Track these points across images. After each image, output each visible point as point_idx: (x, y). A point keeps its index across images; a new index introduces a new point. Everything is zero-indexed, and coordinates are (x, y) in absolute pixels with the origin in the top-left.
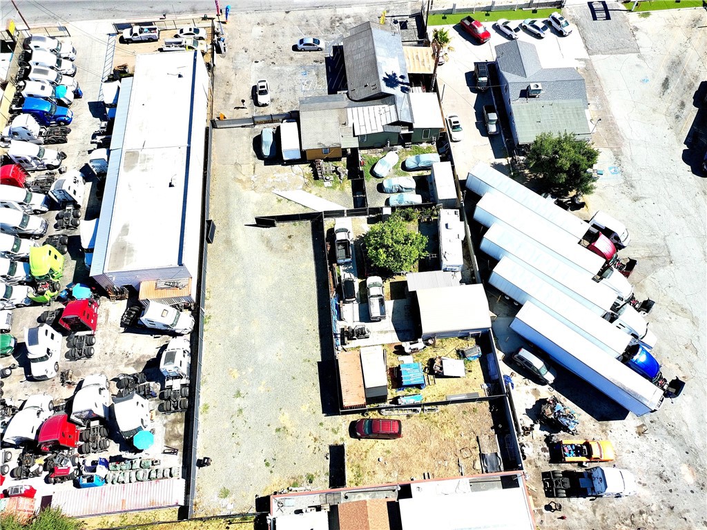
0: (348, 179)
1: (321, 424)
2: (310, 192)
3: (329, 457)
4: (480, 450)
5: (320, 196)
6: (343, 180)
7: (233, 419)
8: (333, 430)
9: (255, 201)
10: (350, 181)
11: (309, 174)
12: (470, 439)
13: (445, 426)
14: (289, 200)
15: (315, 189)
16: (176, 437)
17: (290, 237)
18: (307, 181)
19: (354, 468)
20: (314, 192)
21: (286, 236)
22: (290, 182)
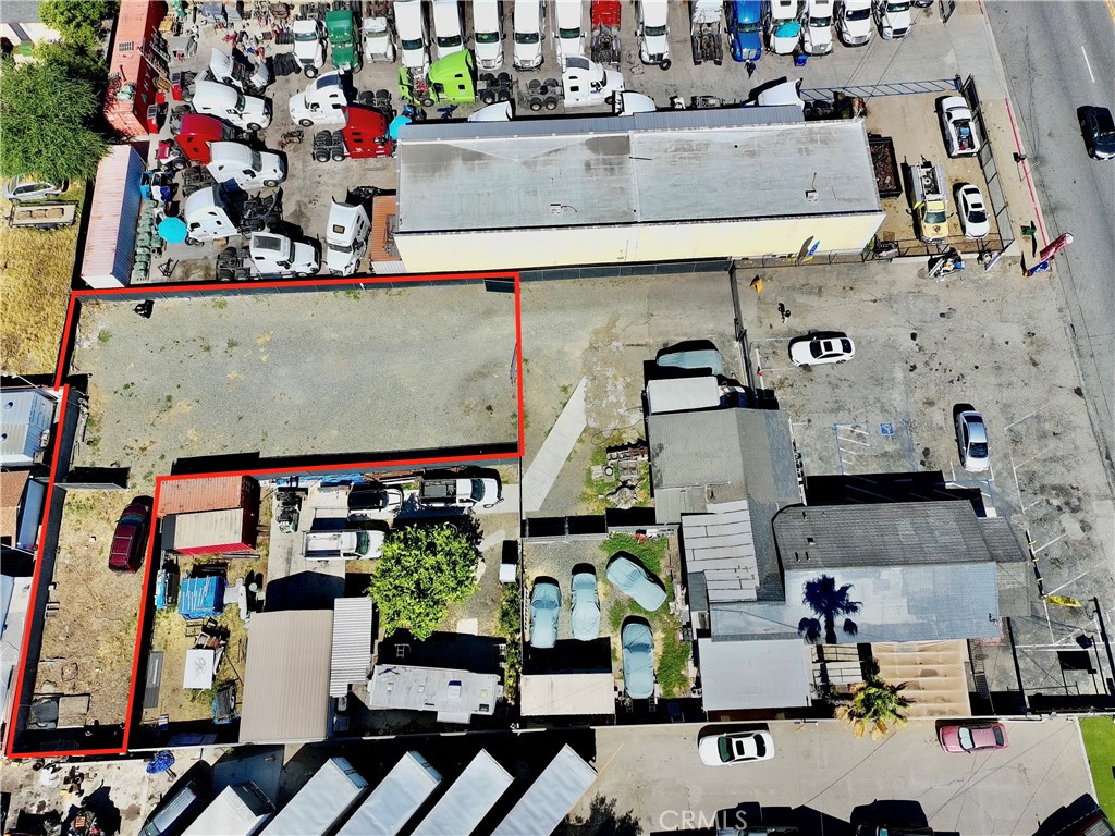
0: (608, 510)
1: (163, 457)
3: (114, 466)
4: (68, 696)
5: (569, 459)
6: (605, 500)
7: (199, 340)
8: (151, 473)
9: (567, 349)
10: (605, 512)
11: (620, 439)
12: (90, 683)
13: (117, 644)
14: (565, 405)
16: (187, 273)
17: (489, 408)
18: (606, 434)
19: (91, 502)
20: (579, 445)
21: (492, 402)
22: (604, 406)
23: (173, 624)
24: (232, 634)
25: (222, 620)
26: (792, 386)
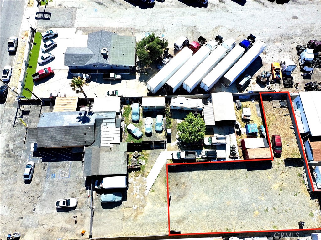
0: (141, 151)
1: (276, 170)
2: (148, 173)
3: (290, 167)
4: (279, 107)
5: (152, 167)
6: (142, 154)
7: (279, 213)
8: (278, 165)
9: (152, 206)
10: (142, 151)
11: (136, 173)
12: (275, 110)
13: (271, 119)
14: (153, 185)
15: (147, 170)
17: (177, 184)
19: (293, 156)
20: (149, 171)
21: (176, 187)
22: (141, 185)
23: (258, 123)
24: (241, 120)
25: (245, 124)
26: (79, 191)
